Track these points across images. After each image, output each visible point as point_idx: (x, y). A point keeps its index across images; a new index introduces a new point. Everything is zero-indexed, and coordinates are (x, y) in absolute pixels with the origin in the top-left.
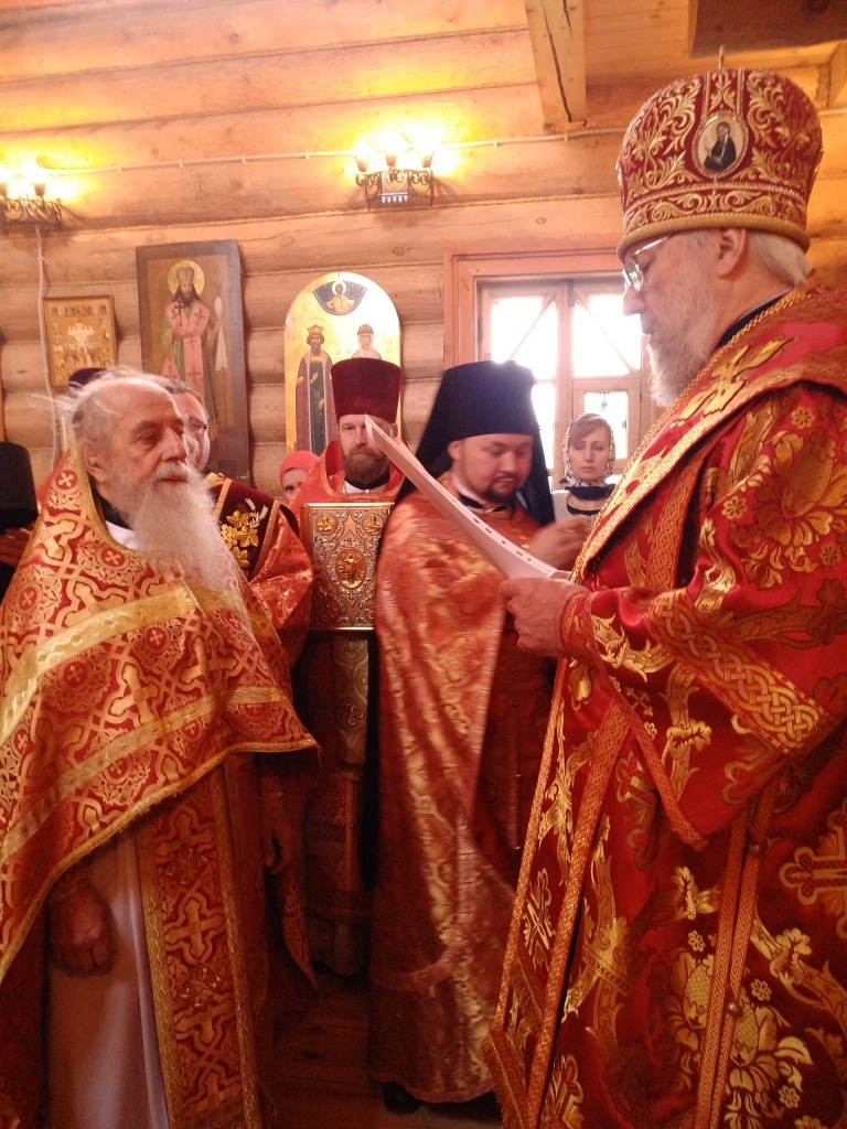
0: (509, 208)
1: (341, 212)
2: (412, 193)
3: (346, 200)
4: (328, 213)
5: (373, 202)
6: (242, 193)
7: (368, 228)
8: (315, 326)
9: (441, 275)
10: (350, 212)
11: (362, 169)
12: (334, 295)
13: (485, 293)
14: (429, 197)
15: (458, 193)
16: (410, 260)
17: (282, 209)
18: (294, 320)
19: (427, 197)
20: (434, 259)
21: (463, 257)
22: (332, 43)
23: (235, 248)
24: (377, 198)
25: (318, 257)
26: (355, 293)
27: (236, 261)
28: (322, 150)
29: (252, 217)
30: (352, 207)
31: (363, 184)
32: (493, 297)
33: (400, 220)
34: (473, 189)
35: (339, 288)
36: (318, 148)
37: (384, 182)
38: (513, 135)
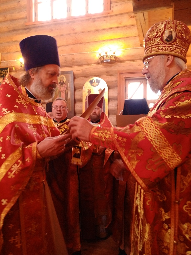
0: (132, 63)
1: (95, 64)
2: (111, 60)
3: (97, 62)
4: (93, 65)
5: (102, 62)
6: (74, 61)
7: (101, 67)
8: (89, 89)
9: (117, 77)
10: (97, 64)
11: (100, 55)
12: (93, 82)
13: (127, 81)
14: (115, 61)
15: (121, 60)
16: (110, 75)
17: (83, 64)
18: (85, 88)
19: (114, 61)
20: (116, 74)
21: (122, 73)
22: (94, 30)
23: (72, 72)
24: (103, 61)
25: (90, 74)
26: (98, 82)
27: (73, 75)
28: (92, 51)
29: (76, 66)
30: (98, 63)
31: (100, 58)
32: (129, 82)
33: (108, 66)
34: (124, 59)
35: (95, 81)
36: (90, 51)
37: (105, 58)
38: (133, 47)
